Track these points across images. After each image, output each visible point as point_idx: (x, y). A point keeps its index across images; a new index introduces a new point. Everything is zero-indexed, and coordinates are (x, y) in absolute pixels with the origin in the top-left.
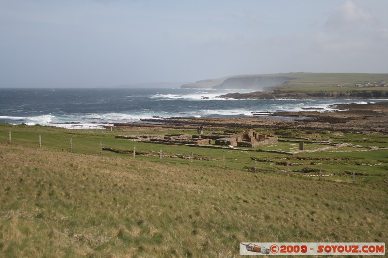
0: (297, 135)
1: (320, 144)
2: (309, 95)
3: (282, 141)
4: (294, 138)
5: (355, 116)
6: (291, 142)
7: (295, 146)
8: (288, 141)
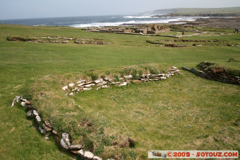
0: (180, 28)
1: (192, 32)
2: (184, 15)
3: (173, 31)
4: (178, 29)
5: (202, 22)
6: (177, 31)
7: (179, 33)
8: (175, 31)
